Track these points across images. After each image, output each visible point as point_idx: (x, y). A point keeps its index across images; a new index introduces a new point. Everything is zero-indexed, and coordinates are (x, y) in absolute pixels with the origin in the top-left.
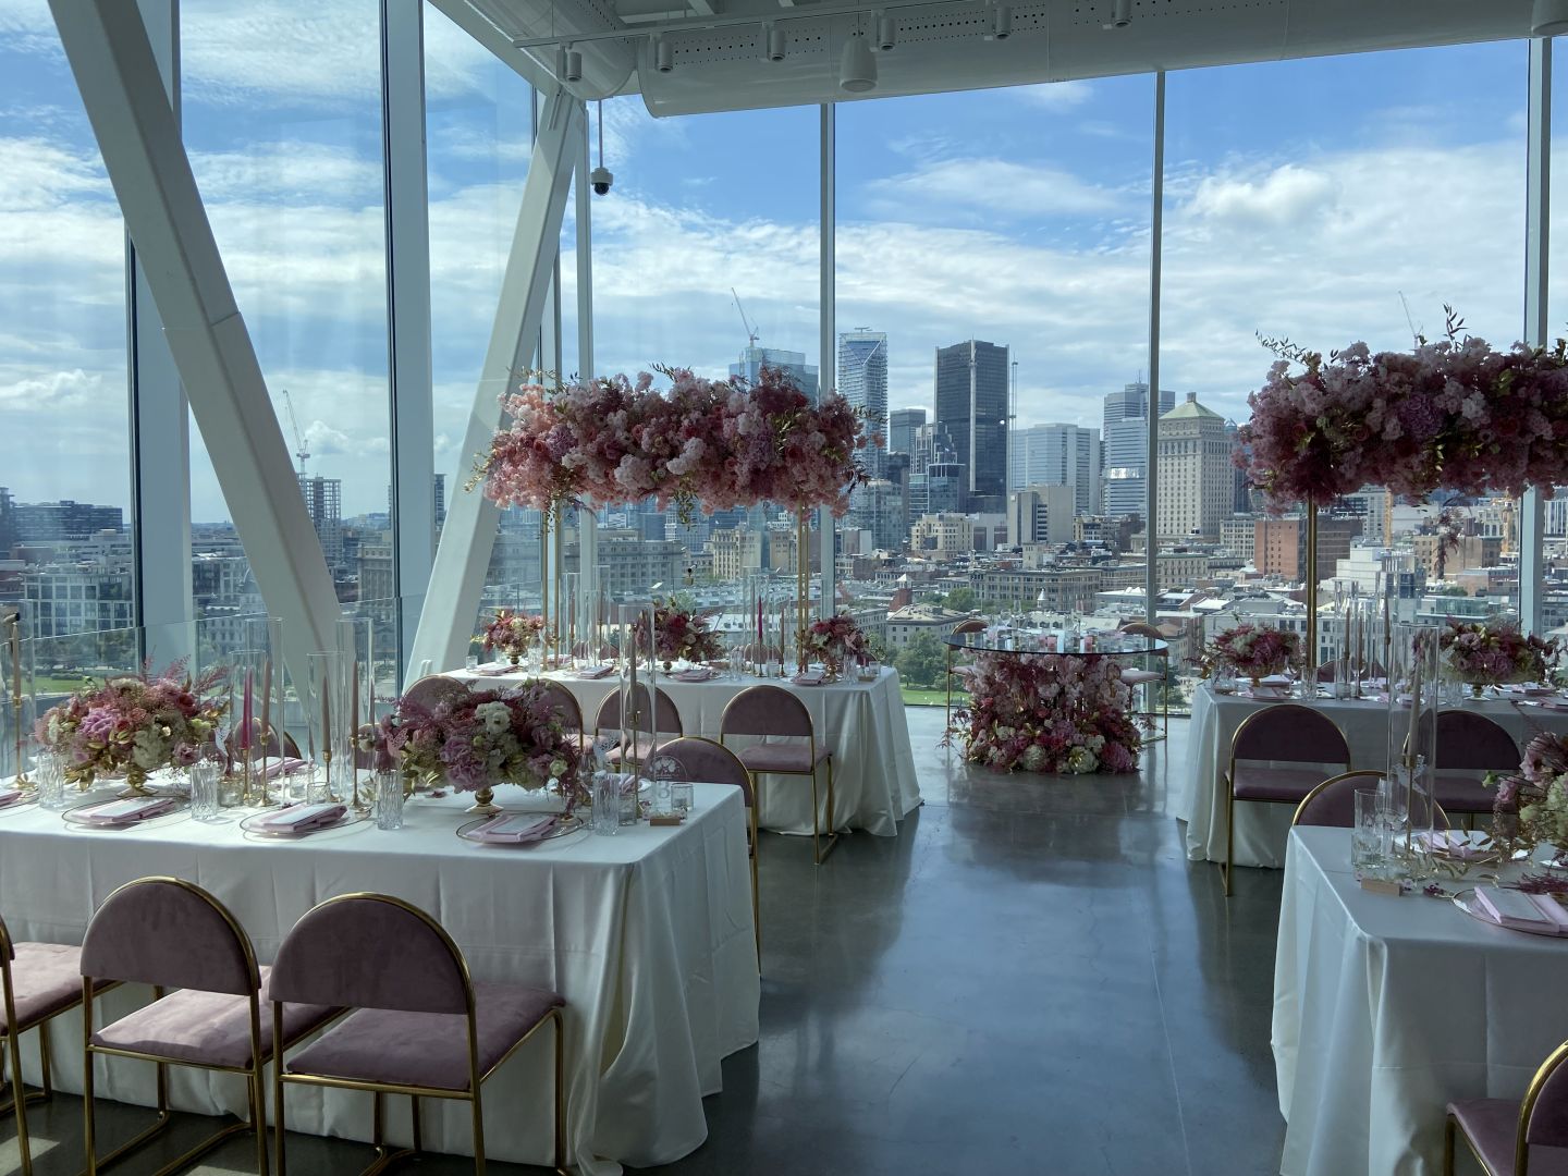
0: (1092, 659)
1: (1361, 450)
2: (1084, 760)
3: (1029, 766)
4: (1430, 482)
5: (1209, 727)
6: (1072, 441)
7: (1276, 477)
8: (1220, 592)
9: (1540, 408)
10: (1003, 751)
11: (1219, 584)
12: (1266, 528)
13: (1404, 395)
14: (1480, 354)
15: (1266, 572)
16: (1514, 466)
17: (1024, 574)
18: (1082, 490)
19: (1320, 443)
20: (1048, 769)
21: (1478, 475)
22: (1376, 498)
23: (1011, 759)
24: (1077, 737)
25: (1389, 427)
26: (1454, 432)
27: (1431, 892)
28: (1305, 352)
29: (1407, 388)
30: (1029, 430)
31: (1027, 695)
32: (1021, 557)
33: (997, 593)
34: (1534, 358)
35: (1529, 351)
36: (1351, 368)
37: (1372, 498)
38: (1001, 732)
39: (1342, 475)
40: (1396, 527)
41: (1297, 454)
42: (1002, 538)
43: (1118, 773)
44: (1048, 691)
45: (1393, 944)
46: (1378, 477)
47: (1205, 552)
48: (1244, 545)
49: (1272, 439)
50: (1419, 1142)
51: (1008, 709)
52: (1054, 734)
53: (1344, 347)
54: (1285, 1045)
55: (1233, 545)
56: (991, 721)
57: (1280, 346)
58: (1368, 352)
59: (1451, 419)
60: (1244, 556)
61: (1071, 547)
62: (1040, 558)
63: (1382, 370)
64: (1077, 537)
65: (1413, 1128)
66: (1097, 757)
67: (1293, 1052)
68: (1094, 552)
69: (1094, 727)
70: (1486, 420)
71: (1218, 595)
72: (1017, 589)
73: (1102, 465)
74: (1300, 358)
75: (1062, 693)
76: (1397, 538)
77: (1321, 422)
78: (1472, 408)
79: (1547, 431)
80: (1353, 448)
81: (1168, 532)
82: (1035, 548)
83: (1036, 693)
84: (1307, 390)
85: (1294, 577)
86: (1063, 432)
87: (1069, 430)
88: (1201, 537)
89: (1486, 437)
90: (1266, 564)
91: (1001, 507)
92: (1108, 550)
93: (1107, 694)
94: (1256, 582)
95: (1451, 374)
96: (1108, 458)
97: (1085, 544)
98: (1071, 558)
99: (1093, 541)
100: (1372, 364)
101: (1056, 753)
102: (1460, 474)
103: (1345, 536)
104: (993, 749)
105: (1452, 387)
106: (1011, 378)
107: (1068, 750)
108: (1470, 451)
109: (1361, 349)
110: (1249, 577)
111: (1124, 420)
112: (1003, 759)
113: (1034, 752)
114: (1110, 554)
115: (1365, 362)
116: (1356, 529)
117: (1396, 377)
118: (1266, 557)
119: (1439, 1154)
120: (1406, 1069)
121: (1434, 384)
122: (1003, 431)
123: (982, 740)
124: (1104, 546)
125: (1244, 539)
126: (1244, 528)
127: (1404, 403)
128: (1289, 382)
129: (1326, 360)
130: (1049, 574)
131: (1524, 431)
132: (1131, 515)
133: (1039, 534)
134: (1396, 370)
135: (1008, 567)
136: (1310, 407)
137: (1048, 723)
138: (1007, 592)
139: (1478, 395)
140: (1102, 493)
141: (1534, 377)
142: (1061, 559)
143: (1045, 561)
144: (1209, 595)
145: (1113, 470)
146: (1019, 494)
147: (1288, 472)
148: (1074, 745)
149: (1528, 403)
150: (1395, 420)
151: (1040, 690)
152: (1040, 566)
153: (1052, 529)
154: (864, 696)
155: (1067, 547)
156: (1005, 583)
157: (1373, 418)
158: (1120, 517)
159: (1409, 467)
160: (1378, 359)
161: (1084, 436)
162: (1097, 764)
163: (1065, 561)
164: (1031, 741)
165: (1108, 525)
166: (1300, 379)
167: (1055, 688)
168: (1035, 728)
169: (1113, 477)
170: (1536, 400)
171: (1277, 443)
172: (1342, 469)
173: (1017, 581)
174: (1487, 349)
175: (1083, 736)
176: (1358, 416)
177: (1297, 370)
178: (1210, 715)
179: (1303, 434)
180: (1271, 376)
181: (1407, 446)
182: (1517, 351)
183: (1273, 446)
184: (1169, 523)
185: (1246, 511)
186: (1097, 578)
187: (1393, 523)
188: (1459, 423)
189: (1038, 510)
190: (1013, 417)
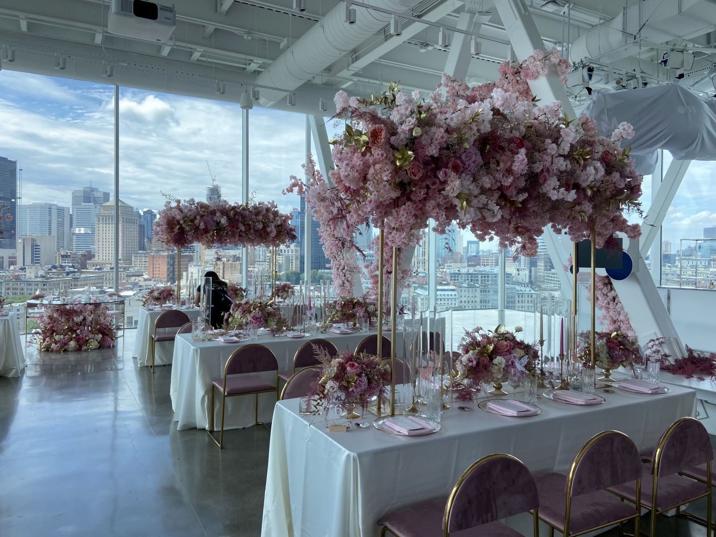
0: (97, 305)
1: (193, 231)
2: (94, 344)
3: (70, 350)
4: (213, 242)
5: (146, 322)
6: (54, 213)
7: (168, 238)
8: (132, 288)
9: (241, 222)
10: (58, 345)
11: (131, 283)
12: (153, 258)
13: (205, 215)
14: (226, 205)
15: (153, 278)
16: (235, 238)
17: (27, 281)
18: (61, 237)
19: (181, 228)
20: (79, 349)
21: (226, 240)
22: (198, 246)
23: (61, 348)
24: (91, 336)
25: (201, 225)
26: (219, 228)
27: (209, 340)
28: (176, 199)
29: (206, 213)
30: (30, 205)
31: (69, 321)
32: (25, 272)
33: (10, 292)
34: (240, 207)
35: (238, 205)
36: (190, 206)
37: (197, 246)
38: (57, 337)
39: (188, 239)
40: (207, 258)
41: (174, 231)
42: (13, 263)
43: (107, 348)
44: (78, 319)
45: (200, 348)
46: (198, 240)
47: (124, 269)
48: (143, 266)
49: (166, 226)
50: (207, 392)
51: (60, 328)
52: (81, 336)
53: (188, 199)
54: (174, 392)
55: (138, 265)
56: (52, 334)
57: (168, 196)
58: (194, 201)
59: (218, 223)
60: (143, 271)
61: (55, 267)
62: (37, 273)
63: (199, 208)
64: (58, 261)
65: (205, 389)
66: (99, 343)
67: (176, 393)
68: (67, 269)
69: (97, 332)
70: (227, 224)
71: (132, 289)
72: (22, 289)
73: (71, 226)
74: (174, 201)
75: (84, 319)
76: (207, 262)
77: (181, 222)
78: (223, 221)
79: (243, 229)
80: (191, 231)
81: (107, 259)
82: (33, 268)
83: (73, 320)
84: (177, 212)
85: (165, 280)
86: (50, 208)
87: (53, 207)
88: (122, 262)
89: (227, 229)
90: (153, 274)
91: (13, 246)
92: (74, 268)
93: (102, 319)
94: (148, 283)
95: (218, 210)
96: (74, 222)
97: (62, 265)
98: (54, 272)
99: (67, 264)
100: (196, 205)
101: (82, 343)
102: (221, 240)
103: (187, 261)
104: (53, 345)
105: (218, 214)
106: (18, 178)
107: (87, 341)
108: (223, 233)
109: (193, 200)
110: (145, 280)
111: (83, 204)
112: (59, 348)
113: (72, 344)
114: (76, 270)
115: (194, 204)
116: (191, 259)
117: (203, 210)
118: (153, 271)
119: (211, 395)
120: (203, 376)
121: (213, 213)
122: (14, 204)
123: (48, 342)
124: (73, 267)
125: (143, 263)
126: (143, 258)
127: (205, 218)
128: (171, 208)
129: (182, 202)
130: (42, 281)
131: (237, 228)
132: (87, 251)
133: (35, 260)
134: (203, 208)
135: (17, 278)
136: (178, 217)
137: (78, 331)
138: (16, 291)
139: (225, 217)
140: (71, 240)
141: (240, 213)
142: (48, 273)
143: (39, 274)
144: (127, 289)
145: (77, 229)
146: (24, 239)
147: (171, 237)
148: (89, 339)
149: (238, 220)
150: (203, 223)
151: (75, 319)
152: (36, 277)
153: (43, 257)
154: (6, 322)
155: (52, 267)
156: (15, 286)
157: (197, 222)
158: (81, 252)
159: (207, 237)
160: (198, 204)
161: (61, 211)
162: (99, 345)
163: (50, 274)
164: (71, 339)
165: (75, 256)
166: (175, 208)
167: (81, 317)
168: (72, 334)
169: (77, 232)
170: (240, 219)
171: (168, 228)
172: (188, 237)
173: (23, 285)
174: (227, 204)
175: (93, 336)
176: (192, 221)
177: (174, 204)
178: (147, 317)
179: (176, 226)
180: (166, 206)
181: (206, 231)
182: (236, 205)
183: (167, 229)
184: (107, 255)
185: (143, 250)
186: (69, 283)
187: (205, 256)
188: (220, 225)
189: (35, 248)
190: (20, 198)
